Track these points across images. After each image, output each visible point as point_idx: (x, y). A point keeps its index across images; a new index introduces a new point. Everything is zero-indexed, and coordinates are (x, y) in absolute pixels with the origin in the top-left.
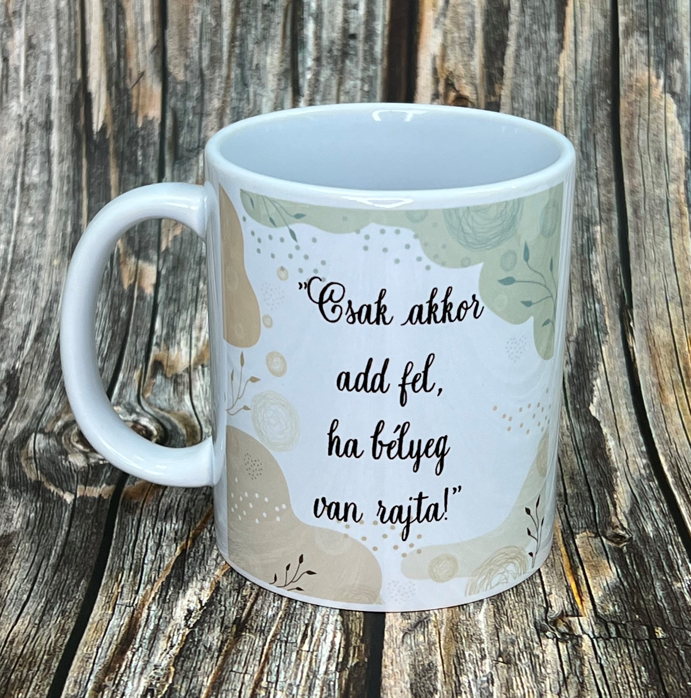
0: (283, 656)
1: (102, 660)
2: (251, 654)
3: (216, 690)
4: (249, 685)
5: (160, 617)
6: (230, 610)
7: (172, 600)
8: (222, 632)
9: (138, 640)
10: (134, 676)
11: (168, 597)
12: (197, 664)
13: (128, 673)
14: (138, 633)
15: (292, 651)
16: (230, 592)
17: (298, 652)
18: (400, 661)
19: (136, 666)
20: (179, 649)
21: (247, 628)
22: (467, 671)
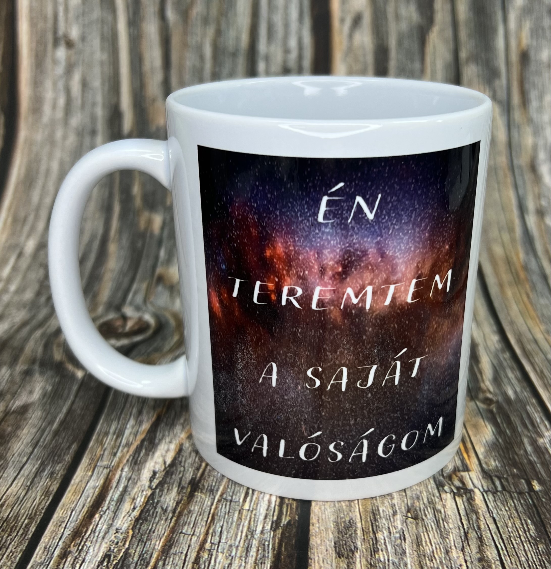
0: (227, 516)
1: (72, 525)
2: (200, 515)
3: (164, 555)
4: (195, 547)
5: (130, 479)
6: (188, 470)
7: (142, 461)
8: (179, 493)
9: (107, 502)
10: (96, 541)
11: (139, 459)
12: (152, 526)
13: (92, 538)
14: (108, 494)
15: (235, 510)
16: (190, 453)
17: (240, 511)
18: (325, 519)
19: (101, 530)
20: (140, 511)
21: (199, 488)
22: (382, 528)
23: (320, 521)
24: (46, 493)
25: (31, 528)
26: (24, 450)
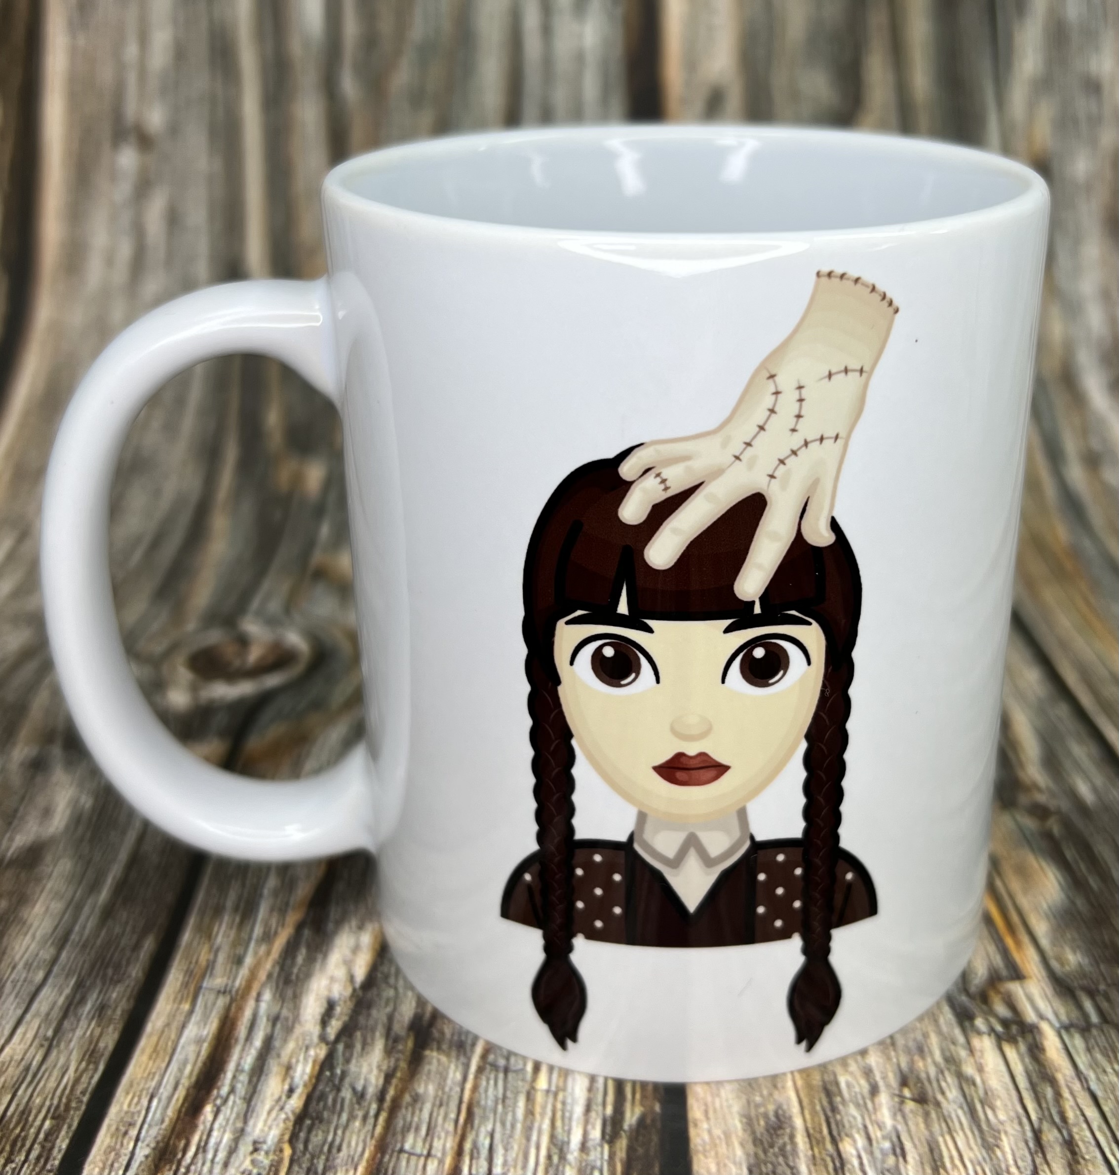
0: (500, 1107)
1: (153, 1132)
2: (441, 1105)
5: (277, 1018)
7: (301, 974)
8: (389, 1051)
9: (229, 1075)
11: (295, 971)
13: (200, 1163)
14: (230, 1057)
15: (517, 1093)
17: (528, 1093)
18: (722, 1108)
19: (218, 1144)
20: (304, 1098)
21: (434, 1039)
22: (851, 1127)
23: (711, 1114)
24: (91, 1055)
25: (58, 1141)
26: (37, 955)
